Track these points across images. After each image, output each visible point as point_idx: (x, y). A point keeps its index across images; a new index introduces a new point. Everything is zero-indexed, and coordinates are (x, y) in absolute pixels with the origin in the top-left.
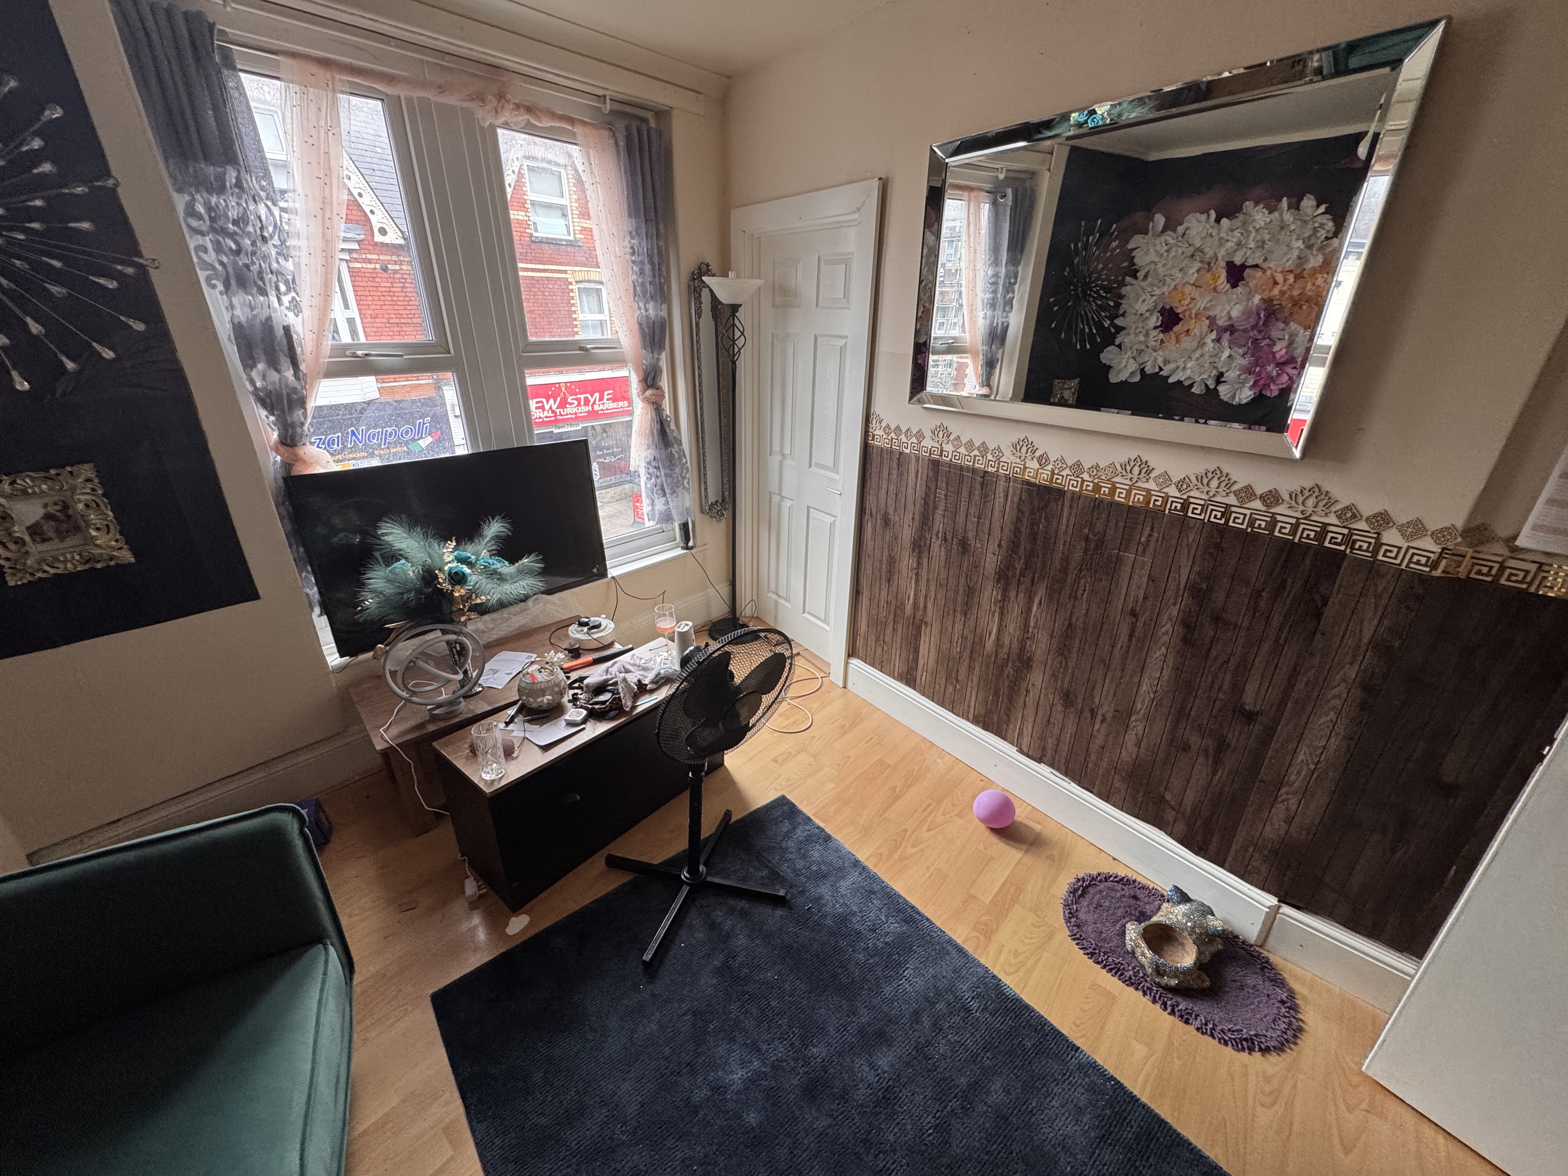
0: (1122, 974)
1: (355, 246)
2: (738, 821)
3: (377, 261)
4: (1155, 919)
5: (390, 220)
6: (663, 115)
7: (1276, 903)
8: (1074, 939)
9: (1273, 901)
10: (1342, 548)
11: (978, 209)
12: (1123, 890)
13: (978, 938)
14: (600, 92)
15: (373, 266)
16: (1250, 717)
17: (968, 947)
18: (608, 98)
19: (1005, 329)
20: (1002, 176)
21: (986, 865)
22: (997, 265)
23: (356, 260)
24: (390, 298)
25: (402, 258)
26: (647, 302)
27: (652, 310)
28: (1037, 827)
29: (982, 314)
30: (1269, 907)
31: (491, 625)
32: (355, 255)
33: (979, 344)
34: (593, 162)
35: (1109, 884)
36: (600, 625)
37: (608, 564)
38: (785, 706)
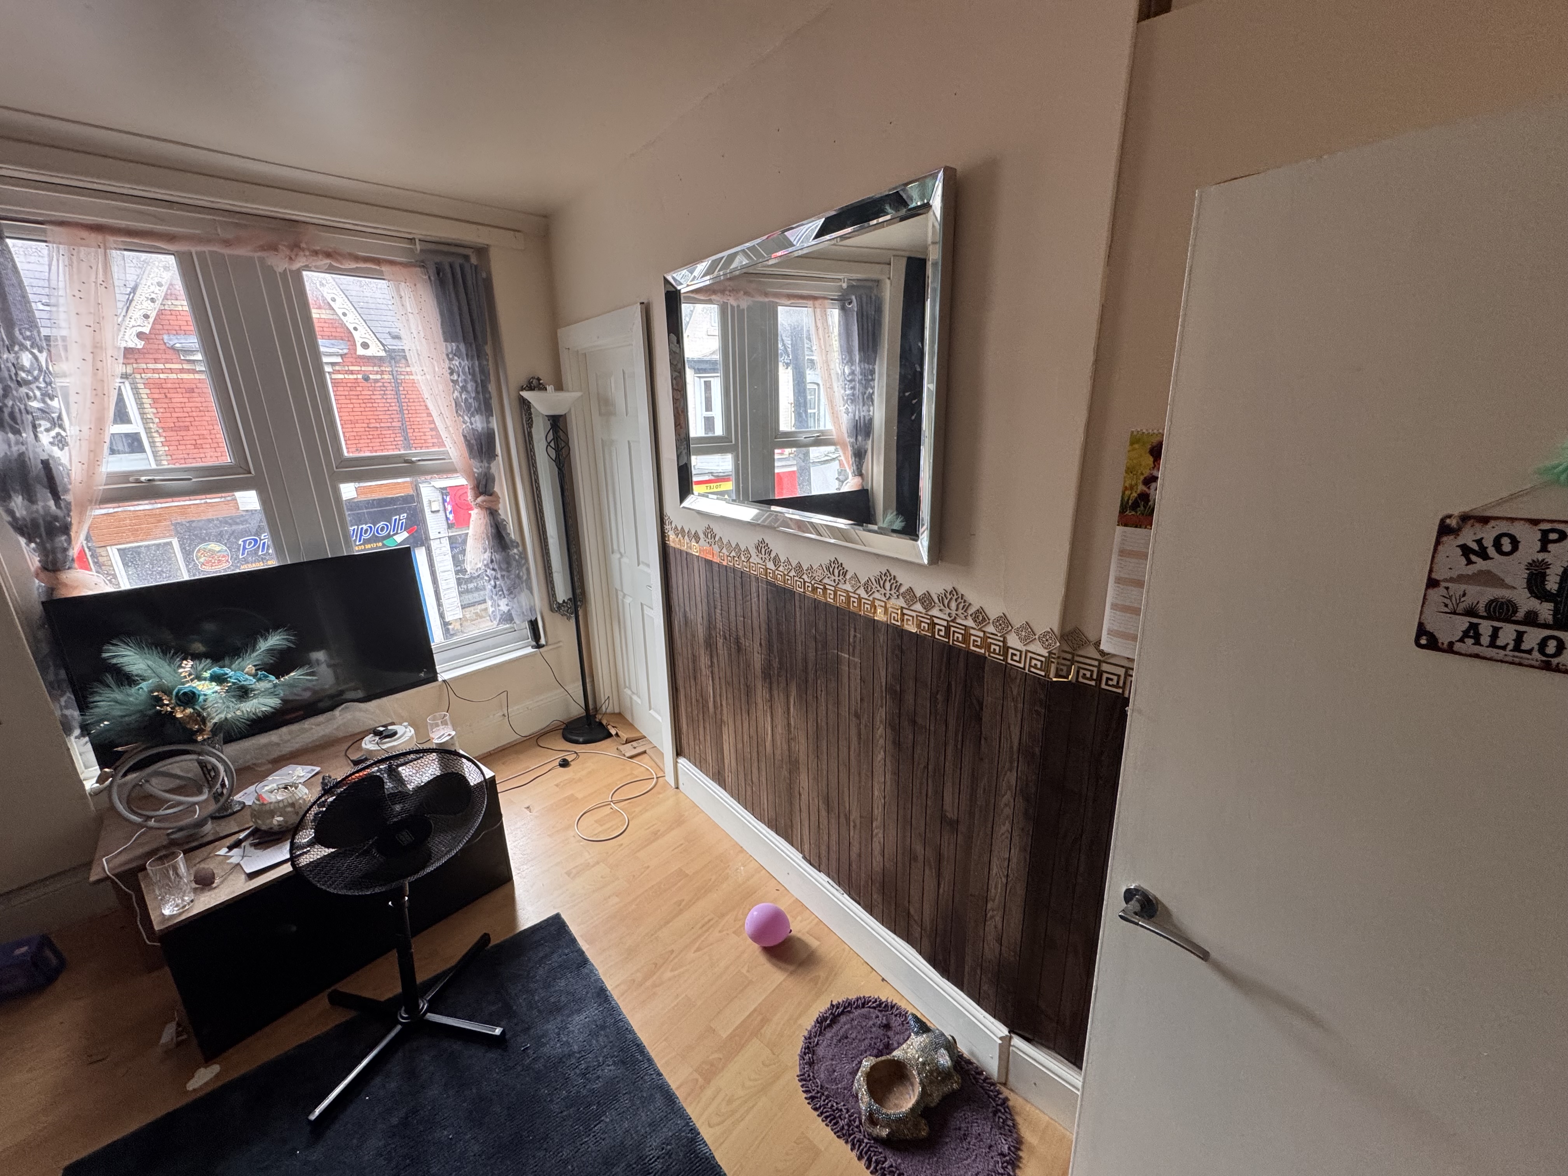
0: (835, 1124)
1: (339, 360)
2: (497, 946)
3: (358, 372)
4: (896, 1053)
5: (372, 335)
6: (482, 251)
7: (1007, 1033)
8: (800, 1081)
9: (1004, 1031)
10: (983, 651)
11: (825, 315)
12: (877, 1017)
13: (697, 1080)
14: (410, 236)
15: (355, 376)
16: (954, 825)
17: (681, 1094)
18: (417, 241)
19: (871, 420)
20: (845, 285)
21: (742, 991)
22: (852, 365)
23: (339, 372)
24: (371, 405)
25: (383, 369)
26: (473, 415)
27: (478, 423)
28: (814, 943)
29: (843, 409)
30: (1001, 1038)
31: (286, 738)
32: (337, 368)
33: (846, 435)
34: (403, 294)
35: (865, 1011)
36: (395, 733)
37: (438, 668)
38: (607, 810)
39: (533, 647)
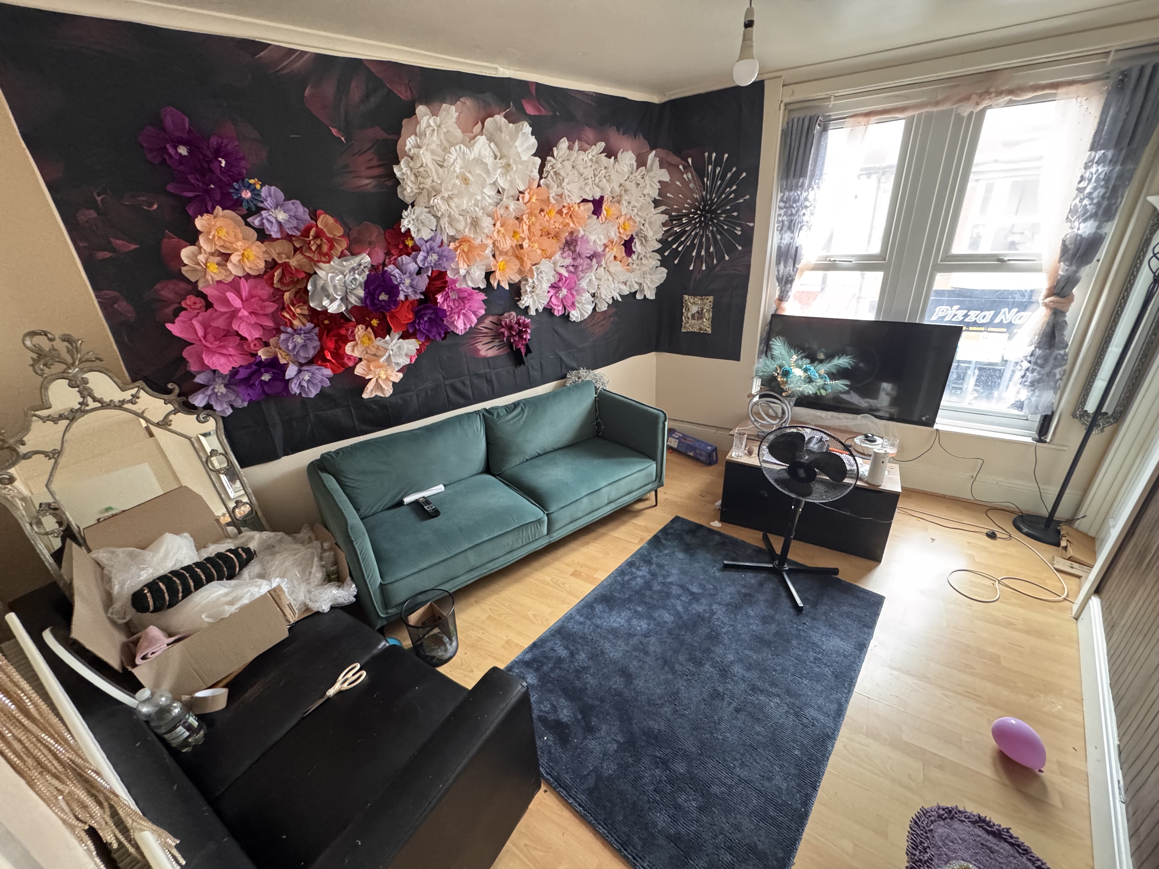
14: (1107, 50)
18: (1113, 52)
26: (1085, 221)
36: (874, 441)
37: (938, 420)
38: (989, 583)
39: (1033, 439)
